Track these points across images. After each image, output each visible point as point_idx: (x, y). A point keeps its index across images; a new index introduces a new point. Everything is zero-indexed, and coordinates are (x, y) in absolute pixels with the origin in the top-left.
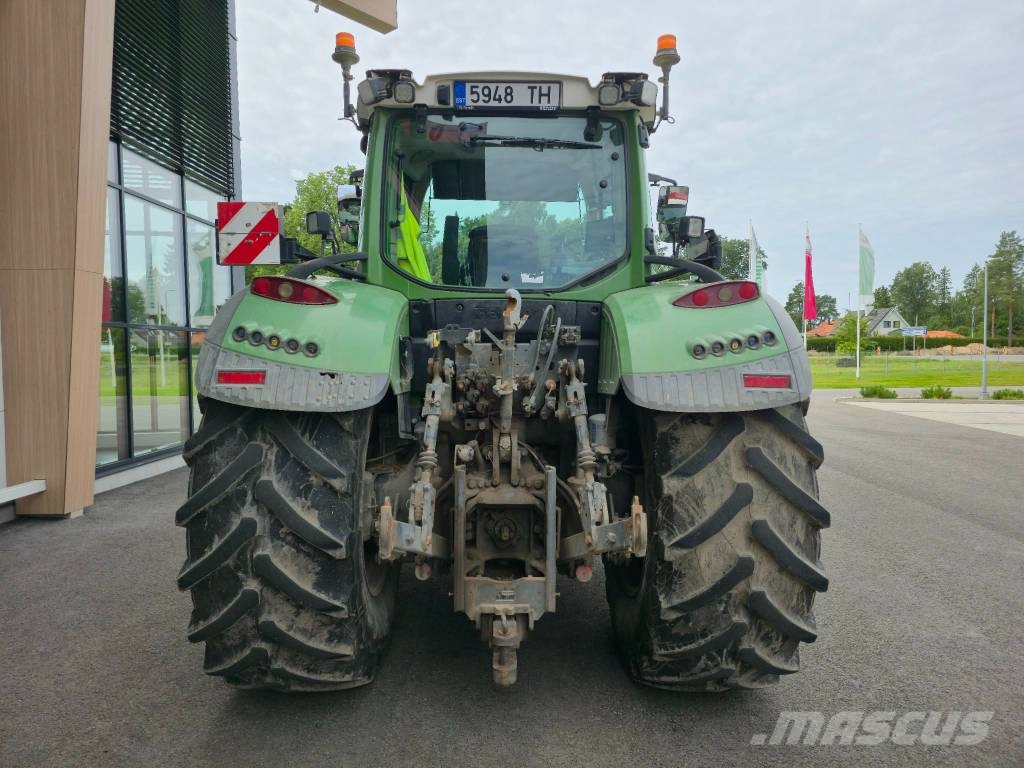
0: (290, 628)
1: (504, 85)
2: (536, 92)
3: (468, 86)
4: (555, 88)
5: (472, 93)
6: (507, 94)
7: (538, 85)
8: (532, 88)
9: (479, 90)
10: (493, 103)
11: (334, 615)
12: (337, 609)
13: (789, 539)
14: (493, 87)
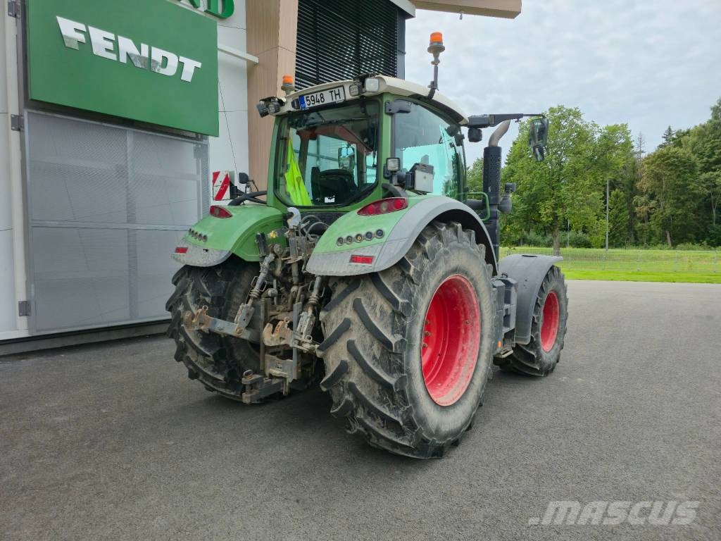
0: (196, 361)
1: (320, 93)
2: (333, 93)
3: (305, 97)
4: (341, 89)
5: (307, 100)
6: (322, 98)
7: (333, 90)
8: (331, 92)
9: (309, 98)
10: (317, 104)
11: (208, 358)
12: (209, 356)
13: (368, 355)
14: (315, 95)
